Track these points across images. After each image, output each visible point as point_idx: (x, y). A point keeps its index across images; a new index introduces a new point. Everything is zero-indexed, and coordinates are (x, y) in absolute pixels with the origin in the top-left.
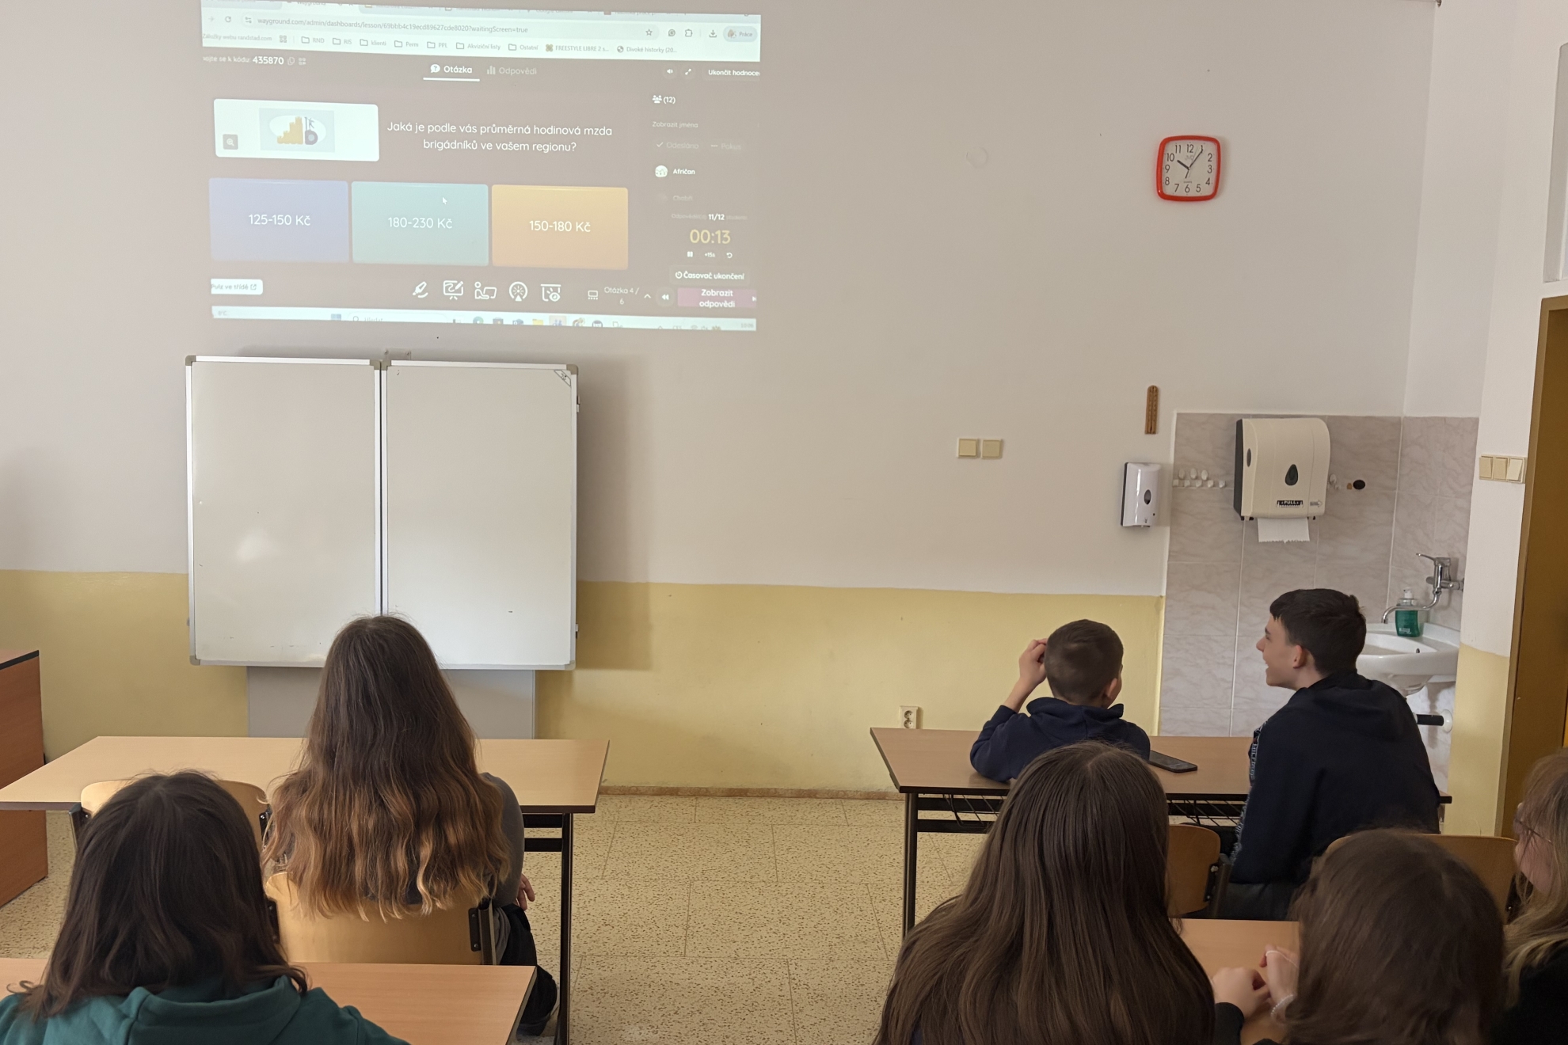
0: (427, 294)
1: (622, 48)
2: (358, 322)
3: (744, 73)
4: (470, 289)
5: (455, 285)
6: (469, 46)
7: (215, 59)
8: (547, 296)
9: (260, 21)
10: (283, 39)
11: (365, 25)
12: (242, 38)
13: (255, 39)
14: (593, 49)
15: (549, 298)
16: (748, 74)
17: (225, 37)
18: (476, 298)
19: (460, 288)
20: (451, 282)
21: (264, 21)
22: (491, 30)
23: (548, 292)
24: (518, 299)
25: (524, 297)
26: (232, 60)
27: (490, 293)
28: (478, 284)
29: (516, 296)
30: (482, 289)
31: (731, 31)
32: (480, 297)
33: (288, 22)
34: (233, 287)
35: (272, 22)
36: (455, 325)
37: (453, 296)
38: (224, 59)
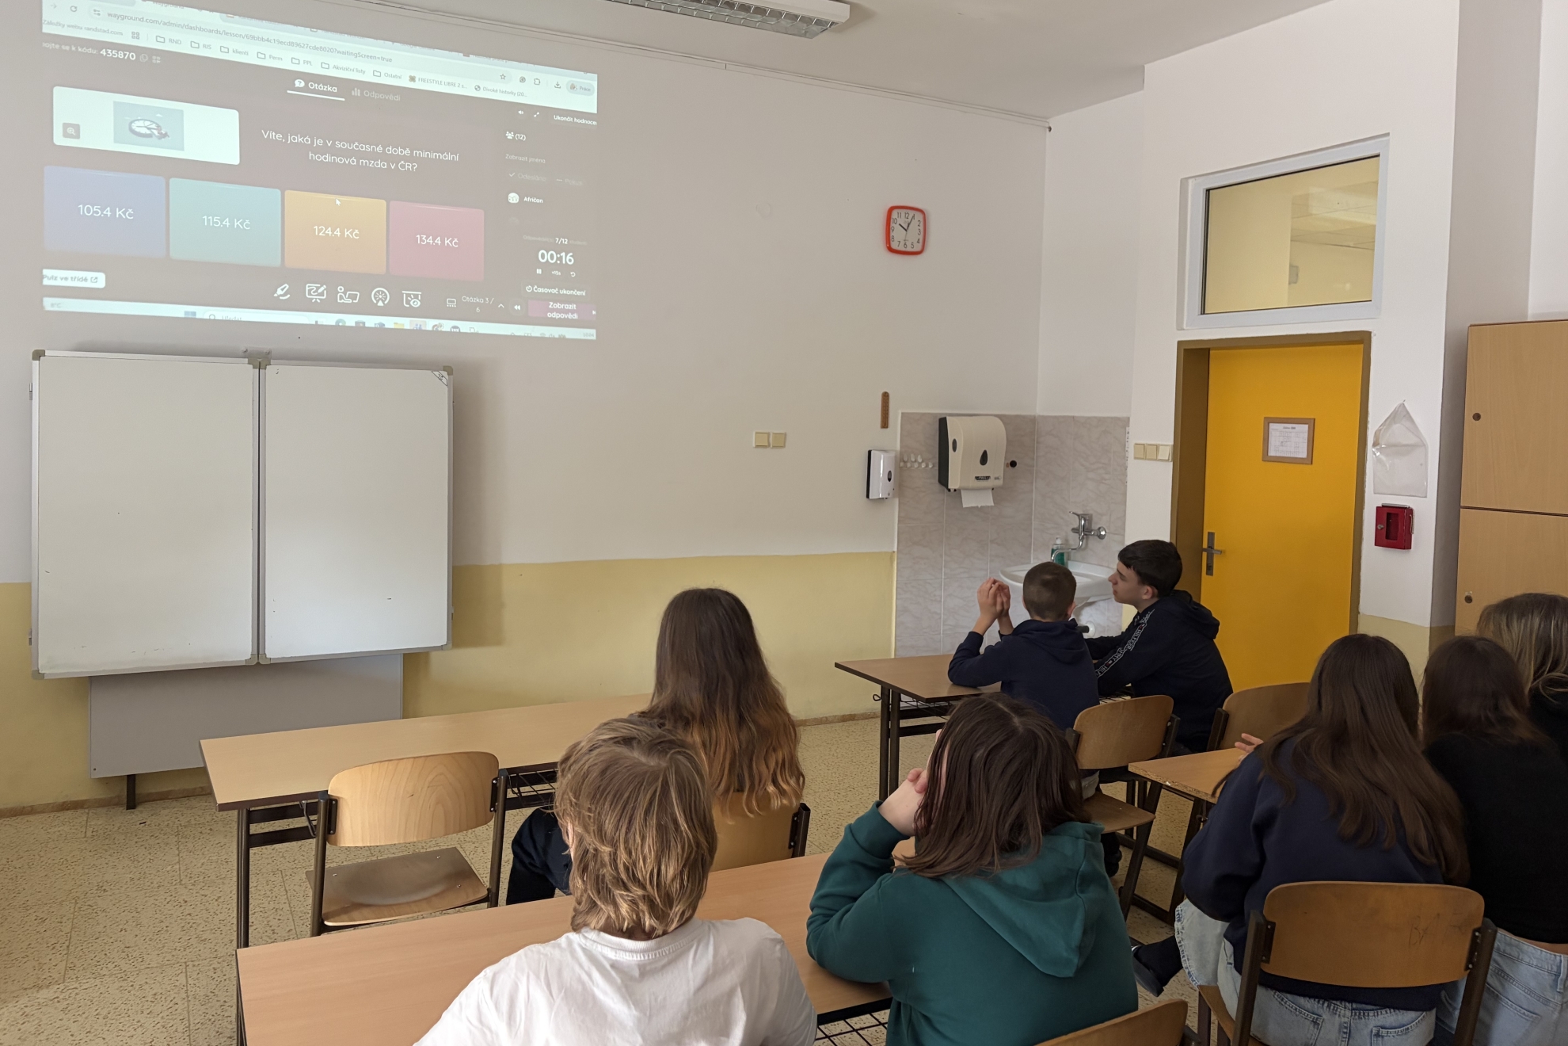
0: (289, 296)
1: (479, 87)
2: (214, 320)
3: (583, 121)
4: (332, 293)
5: (318, 288)
6: (334, 67)
7: (57, 46)
8: (408, 302)
9: (110, 15)
10: (136, 36)
11: (227, 34)
12: (89, 29)
13: (104, 31)
14: (453, 85)
15: (409, 304)
16: (587, 122)
17: (69, 26)
18: (339, 301)
19: (323, 292)
20: (313, 286)
21: (115, 16)
22: (357, 55)
23: (409, 298)
24: (380, 304)
25: (386, 302)
26: (77, 49)
27: (353, 297)
28: (341, 289)
29: (378, 301)
30: (345, 293)
31: (572, 84)
32: (343, 301)
33: (142, 20)
34: (70, 279)
35: (124, 18)
36: (317, 327)
37: (315, 298)
38: (67, 48)
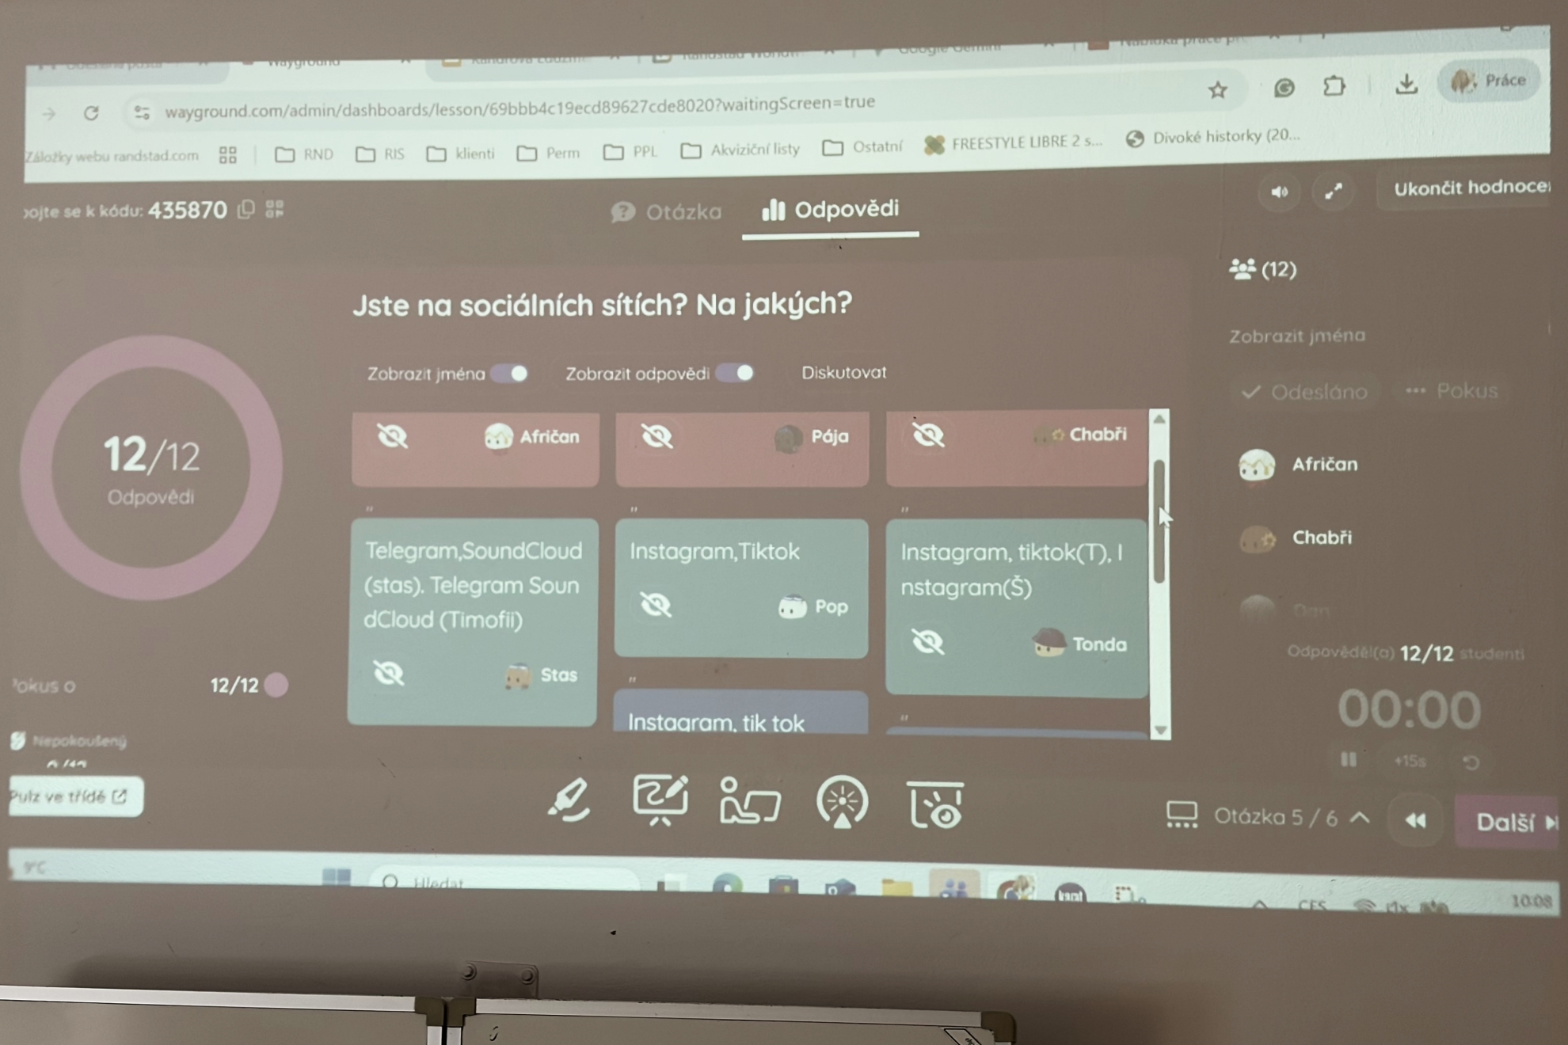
0: (587, 811)
1: (1139, 136)
2: (395, 889)
3: (1499, 187)
4: (705, 796)
5: (666, 785)
6: (715, 150)
7: (55, 213)
8: (924, 814)
9: (171, 114)
10: (228, 155)
11: (442, 111)
12: (124, 158)
13: (158, 157)
14: (1060, 142)
15: (930, 822)
16: (1513, 188)
17: (81, 158)
18: (723, 820)
19: (680, 794)
20: (654, 779)
21: (183, 113)
22: (774, 106)
23: (927, 803)
24: (842, 823)
25: (858, 818)
26: (97, 212)
27: (763, 806)
28: (729, 784)
29: (834, 817)
30: (740, 795)
31: (1459, 73)
32: (734, 819)
33: (243, 112)
34: (66, 798)
35: (200, 114)
36: (661, 899)
37: (660, 815)
38: (76, 213)
